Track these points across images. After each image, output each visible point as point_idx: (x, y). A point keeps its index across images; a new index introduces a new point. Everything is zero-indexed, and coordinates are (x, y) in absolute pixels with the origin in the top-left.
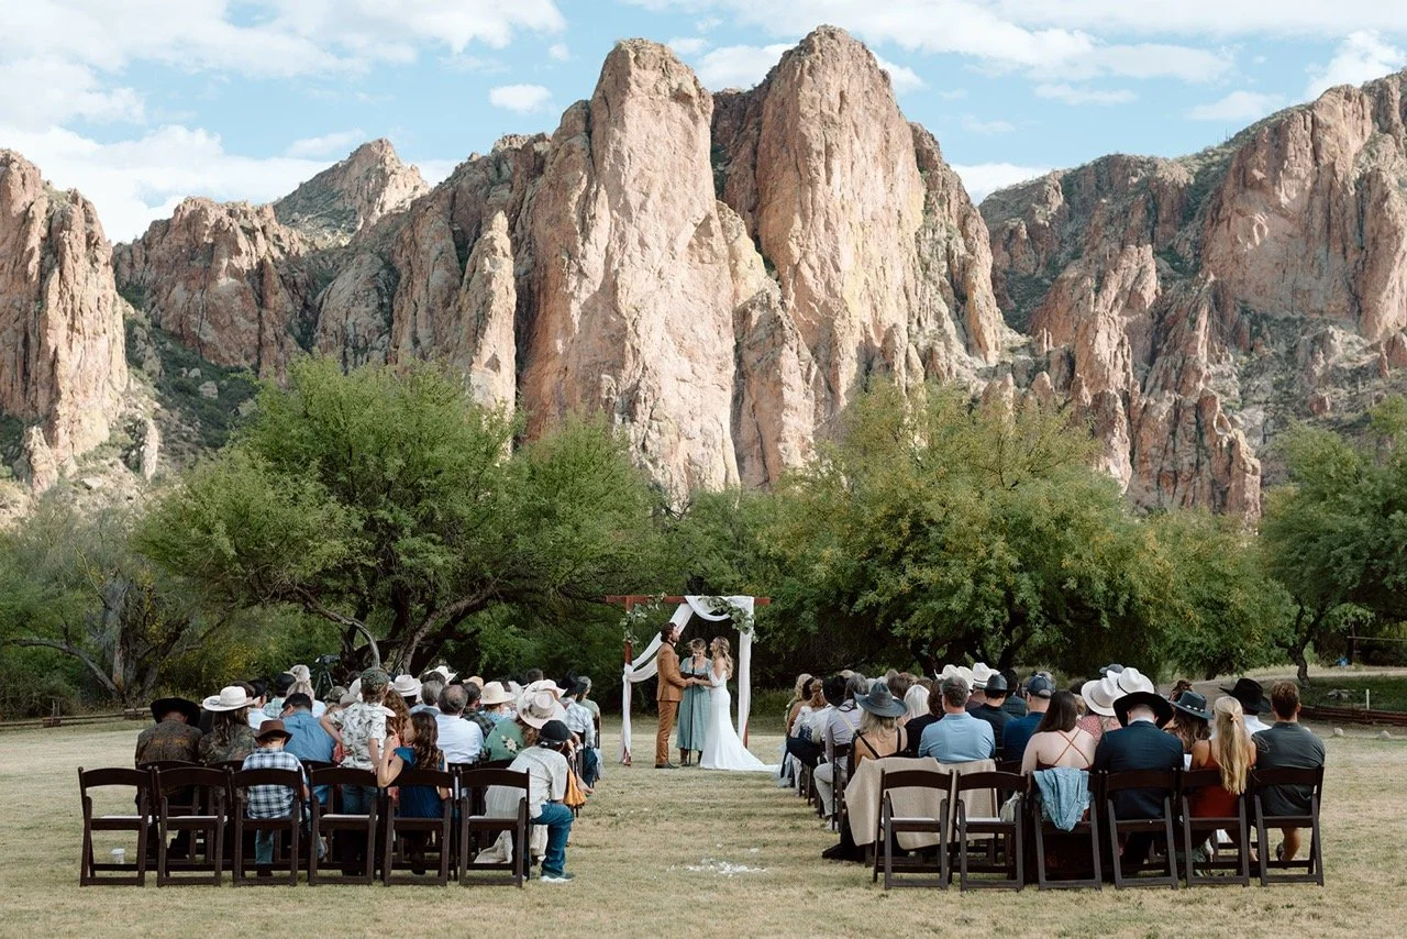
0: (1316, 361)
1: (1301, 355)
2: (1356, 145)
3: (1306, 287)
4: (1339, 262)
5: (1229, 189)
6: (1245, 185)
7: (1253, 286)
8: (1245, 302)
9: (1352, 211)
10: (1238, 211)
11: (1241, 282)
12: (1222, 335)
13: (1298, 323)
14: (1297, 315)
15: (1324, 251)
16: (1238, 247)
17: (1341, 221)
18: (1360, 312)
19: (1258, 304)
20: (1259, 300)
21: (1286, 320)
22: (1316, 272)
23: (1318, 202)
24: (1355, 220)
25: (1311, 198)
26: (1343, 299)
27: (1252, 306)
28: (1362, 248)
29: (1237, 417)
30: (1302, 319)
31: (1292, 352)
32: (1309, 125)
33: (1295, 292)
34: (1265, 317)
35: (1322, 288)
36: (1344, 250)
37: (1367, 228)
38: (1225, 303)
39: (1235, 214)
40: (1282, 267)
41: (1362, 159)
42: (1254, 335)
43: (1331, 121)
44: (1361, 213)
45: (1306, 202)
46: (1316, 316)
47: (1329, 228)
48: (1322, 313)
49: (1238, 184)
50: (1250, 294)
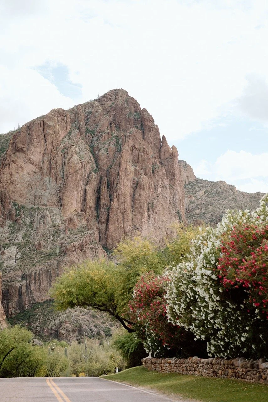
0: (40, 227)
1: (35, 224)
2: (62, 134)
3: (40, 194)
4: (54, 184)
5: (9, 152)
6: (16, 150)
7: (19, 193)
8: (15, 200)
9: (60, 162)
10: (13, 161)
11: (13, 192)
12: (3, 215)
13: (36, 210)
14: (36, 207)
15: (48, 179)
16: (12, 177)
17: (55, 166)
18: (61, 205)
19: (21, 201)
20: (21, 199)
21: (32, 208)
22: (44, 188)
23: (46, 158)
24: (61, 166)
25: (43, 156)
26: (55, 200)
27: (17, 202)
28: (63, 178)
29: (5, 252)
30: (38, 208)
31: (31, 223)
32: (42, 125)
33: (36, 196)
34: (23, 207)
35: (46, 194)
36: (56, 178)
37: (65, 169)
38: (5, 201)
39: (12, 163)
40: (30, 186)
41: (66, 140)
42: (17, 215)
43: (51, 123)
44: (64, 163)
45: (41, 158)
46: (43, 207)
47: (50, 169)
48: (46, 205)
49: (13, 150)
50: (17, 197)
